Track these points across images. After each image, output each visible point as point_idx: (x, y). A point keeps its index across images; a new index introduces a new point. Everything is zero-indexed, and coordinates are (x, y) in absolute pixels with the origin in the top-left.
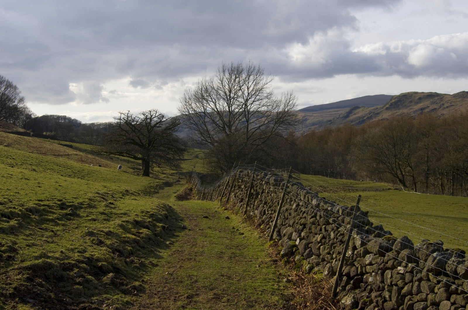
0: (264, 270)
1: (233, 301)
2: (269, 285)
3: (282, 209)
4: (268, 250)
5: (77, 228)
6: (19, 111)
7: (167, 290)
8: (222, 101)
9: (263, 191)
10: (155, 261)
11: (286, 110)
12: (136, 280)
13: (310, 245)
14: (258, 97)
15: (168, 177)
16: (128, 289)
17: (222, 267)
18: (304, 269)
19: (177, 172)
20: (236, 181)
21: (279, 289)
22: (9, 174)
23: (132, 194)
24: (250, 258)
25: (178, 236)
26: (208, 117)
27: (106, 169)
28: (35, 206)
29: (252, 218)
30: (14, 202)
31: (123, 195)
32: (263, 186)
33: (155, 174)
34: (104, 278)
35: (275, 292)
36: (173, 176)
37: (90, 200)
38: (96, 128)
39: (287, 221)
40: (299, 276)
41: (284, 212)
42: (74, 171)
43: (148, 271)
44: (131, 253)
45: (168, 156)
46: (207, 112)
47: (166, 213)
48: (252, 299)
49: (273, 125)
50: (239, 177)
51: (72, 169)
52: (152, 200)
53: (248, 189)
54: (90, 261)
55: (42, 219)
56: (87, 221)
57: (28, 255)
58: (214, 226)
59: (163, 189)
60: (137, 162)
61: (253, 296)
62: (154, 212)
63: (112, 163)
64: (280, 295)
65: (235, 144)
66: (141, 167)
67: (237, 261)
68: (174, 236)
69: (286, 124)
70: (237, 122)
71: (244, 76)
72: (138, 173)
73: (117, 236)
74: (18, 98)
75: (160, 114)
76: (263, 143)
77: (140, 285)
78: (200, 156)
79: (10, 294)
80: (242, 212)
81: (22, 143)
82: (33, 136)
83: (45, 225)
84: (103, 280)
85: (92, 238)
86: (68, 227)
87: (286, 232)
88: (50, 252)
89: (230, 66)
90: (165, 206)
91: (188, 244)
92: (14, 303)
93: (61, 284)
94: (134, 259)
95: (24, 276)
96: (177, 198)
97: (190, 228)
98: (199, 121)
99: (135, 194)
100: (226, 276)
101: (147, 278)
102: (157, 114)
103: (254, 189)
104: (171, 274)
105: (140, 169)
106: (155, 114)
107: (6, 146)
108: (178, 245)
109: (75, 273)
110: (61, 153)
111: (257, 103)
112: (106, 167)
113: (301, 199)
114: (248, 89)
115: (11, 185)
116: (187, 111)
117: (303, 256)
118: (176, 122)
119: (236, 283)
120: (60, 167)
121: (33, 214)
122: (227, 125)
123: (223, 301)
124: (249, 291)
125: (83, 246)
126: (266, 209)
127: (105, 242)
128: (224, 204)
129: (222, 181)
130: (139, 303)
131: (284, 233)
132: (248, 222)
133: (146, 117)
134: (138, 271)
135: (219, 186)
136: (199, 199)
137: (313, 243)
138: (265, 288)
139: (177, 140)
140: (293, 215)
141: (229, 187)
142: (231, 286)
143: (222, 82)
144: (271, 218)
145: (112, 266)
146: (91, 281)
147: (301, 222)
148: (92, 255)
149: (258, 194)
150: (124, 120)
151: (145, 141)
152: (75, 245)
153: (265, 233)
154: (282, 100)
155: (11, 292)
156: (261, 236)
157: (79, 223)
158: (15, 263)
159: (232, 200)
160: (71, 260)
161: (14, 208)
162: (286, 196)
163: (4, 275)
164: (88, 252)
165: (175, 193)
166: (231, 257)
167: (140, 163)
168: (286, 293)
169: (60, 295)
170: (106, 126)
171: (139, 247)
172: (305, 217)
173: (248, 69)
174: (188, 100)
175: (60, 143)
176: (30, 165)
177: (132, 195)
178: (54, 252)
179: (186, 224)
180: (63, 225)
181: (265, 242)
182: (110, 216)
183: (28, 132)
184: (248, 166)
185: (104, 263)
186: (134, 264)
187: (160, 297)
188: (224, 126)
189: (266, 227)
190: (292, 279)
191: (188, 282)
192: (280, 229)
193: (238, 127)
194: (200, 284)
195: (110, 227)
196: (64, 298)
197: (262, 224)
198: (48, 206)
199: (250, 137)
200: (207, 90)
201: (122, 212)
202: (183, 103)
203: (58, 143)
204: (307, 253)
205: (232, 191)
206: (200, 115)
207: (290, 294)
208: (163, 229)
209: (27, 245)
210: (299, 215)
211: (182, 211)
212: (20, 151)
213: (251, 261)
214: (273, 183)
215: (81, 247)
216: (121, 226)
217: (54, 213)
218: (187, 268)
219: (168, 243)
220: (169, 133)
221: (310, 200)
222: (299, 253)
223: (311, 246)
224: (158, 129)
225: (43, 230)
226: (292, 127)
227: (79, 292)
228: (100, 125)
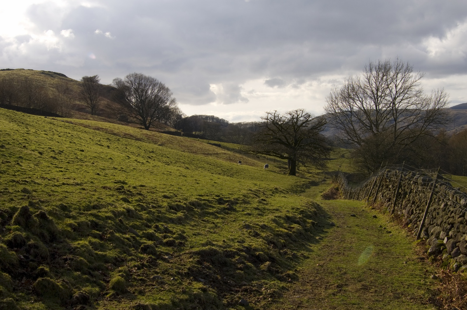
0: (411, 267)
1: (381, 292)
2: (416, 280)
3: (430, 208)
4: (415, 248)
5: (234, 221)
6: (170, 112)
7: (318, 280)
8: (369, 100)
9: (411, 191)
10: (306, 254)
11: (437, 108)
12: (290, 270)
13: (457, 244)
14: (406, 95)
15: (314, 177)
16: (283, 277)
17: (370, 262)
18: (451, 267)
19: (323, 171)
20: (384, 180)
21: (425, 285)
22: (168, 172)
23: (281, 191)
24: (397, 255)
25: (327, 232)
26: (355, 117)
27: (253, 167)
28: (197, 200)
29: (399, 217)
30: (179, 197)
31: (273, 193)
32: (411, 186)
33: (301, 173)
34: (261, 266)
35: (421, 287)
36: (319, 175)
37: (244, 196)
38: (242, 127)
39: (435, 221)
40: (446, 273)
41: (432, 211)
42: (224, 170)
43: (300, 262)
44: (284, 246)
45: (314, 155)
46: (354, 110)
47: (315, 210)
48: (399, 291)
49: (422, 124)
50: (387, 177)
51: (222, 168)
52: (301, 198)
53: (396, 188)
54: (248, 250)
55: (203, 213)
56: (243, 215)
57: (196, 243)
58: (361, 224)
59: (309, 188)
60: (283, 161)
61: (400, 289)
62: (304, 209)
63: (259, 162)
64: (426, 289)
65: (382, 143)
66: (287, 167)
67: (385, 257)
68: (323, 232)
69: (436, 123)
70: (385, 120)
71: (392, 74)
72: (285, 172)
73: (271, 229)
74: (170, 99)
75: (306, 113)
76: (411, 142)
77: (294, 274)
78: (346, 155)
79: (185, 273)
80: (390, 212)
81: (174, 142)
82: (184, 135)
83: (207, 218)
84: (260, 267)
85: (249, 231)
86: (226, 220)
87: (434, 231)
88: (213, 241)
89: (377, 64)
90: (313, 203)
91: (337, 240)
92: (189, 281)
93: (225, 269)
94: (288, 251)
95: (195, 260)
96: (323, 197)
97: (338, 225)
98: (345, 120)
99: (284, 192)
100: (374, 270)
101: (299, 268)
102: (304, 114)
103: (402, 189)
104: (322, 266)
105: (286, 168)
106: (301, 114)
107: (159, 145)
108: (327, 240)
109: (237, 260)
110: (210, 152)
111: (406, 101)
112: (253, 166)
113: (449, 198)
114: (396, 87)
115: (173, 182)
116: (333, 110)
117: (450, 254)
118: (322, 121)
119: (383, 277)
120: (210, 166)
121: (196, 208)
122: (374, 124)
123: (371, 292)
124: (396, 284)
125: (242, 237)
126: (414, 209)
127: (261, 234)
128: (371, 204)
129: (369, 181)
130: (293, 289)
131: (432, 232)
132: (395, 221)
133: (293, 117)
134: (291, 262)
135: (366, 186)
136: (345, 198)
137: (461, 242)
138: (411, 282)
139: (323, 140)
140: (441, 214)
141: (377, 186)
142: (378, 279)
143: (369, 80)
144: (419, 217)
145: (268, 256)
146: (251, 267)
147: (449, 221)
148: (250, 245)
149: (406, 194)
150: (271, 119)
151: (291, 141)
152: (234, 236)
153: (413, 232)
154: (432, 98)
155: (186, 272)
156: (409, 235)
157: (236, 216)
158: (185, 248)
159: (379, 200)
160: (233, 249)
161: (180, 201)
162: (434, 196)
163: (178, 258)
164: (246, 242)
165: (321, 192)
166: (378, 253)
167: (286, 163)
168: (432, 288)
169: (225, 278)
170: (253, 125)
171: (292, 240)
172: (453, 217)
173: (396, 67)
174: (334, 99)
175: (209, 142)
176: (183, 163)
177: (281, 193)
178: (216, 241)
179: (334, 221)
180: (222, 218)
181: (412, 240)
182: (263, 211)
183: (179, 131)
184: (396, 166)
185: (261, 253)
186: (287, 255)
187: (312, 285)
188: (371, 125)
189: (413, 226)
190: (439, 276)
191: (338, 273)
192: (428, 228)
193: (385, 126)
194: (348, 276)
195: (264, 221)
196: (228, 280)
197: (410, 223)
198: (208, 201)
199: (398, 136)
200: (353, 89)
201: (274, 208)
202: (329, 102)
203: (207, 142)
204: (455, 252)
205: (380, 191)
206: (347, 115)
207: (436, 290)
208: (312, 225)
209: (194, 234)
210: (447, 215)
211: (329, 209)
212: (173, 150)
213: (398, 258)
214: (421, 183)
215: (240, 238)
216: (274, 221)
217: (213, 207)
218: (336, 261)
219: (317, 238)
220: (316, 133)
221: (458, 200)
222: (446, 252)
223: (459, 245)
224: (304, 128)
225: (206, 222)
226: (443, 126)
227: (241, 276)
228: (247, 124)
